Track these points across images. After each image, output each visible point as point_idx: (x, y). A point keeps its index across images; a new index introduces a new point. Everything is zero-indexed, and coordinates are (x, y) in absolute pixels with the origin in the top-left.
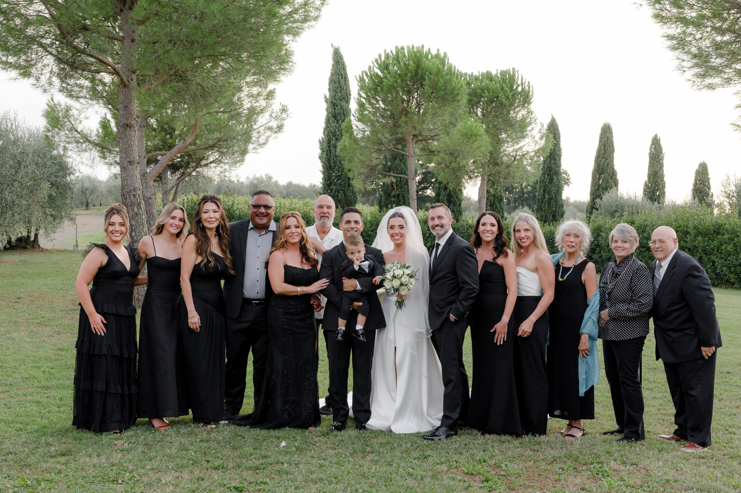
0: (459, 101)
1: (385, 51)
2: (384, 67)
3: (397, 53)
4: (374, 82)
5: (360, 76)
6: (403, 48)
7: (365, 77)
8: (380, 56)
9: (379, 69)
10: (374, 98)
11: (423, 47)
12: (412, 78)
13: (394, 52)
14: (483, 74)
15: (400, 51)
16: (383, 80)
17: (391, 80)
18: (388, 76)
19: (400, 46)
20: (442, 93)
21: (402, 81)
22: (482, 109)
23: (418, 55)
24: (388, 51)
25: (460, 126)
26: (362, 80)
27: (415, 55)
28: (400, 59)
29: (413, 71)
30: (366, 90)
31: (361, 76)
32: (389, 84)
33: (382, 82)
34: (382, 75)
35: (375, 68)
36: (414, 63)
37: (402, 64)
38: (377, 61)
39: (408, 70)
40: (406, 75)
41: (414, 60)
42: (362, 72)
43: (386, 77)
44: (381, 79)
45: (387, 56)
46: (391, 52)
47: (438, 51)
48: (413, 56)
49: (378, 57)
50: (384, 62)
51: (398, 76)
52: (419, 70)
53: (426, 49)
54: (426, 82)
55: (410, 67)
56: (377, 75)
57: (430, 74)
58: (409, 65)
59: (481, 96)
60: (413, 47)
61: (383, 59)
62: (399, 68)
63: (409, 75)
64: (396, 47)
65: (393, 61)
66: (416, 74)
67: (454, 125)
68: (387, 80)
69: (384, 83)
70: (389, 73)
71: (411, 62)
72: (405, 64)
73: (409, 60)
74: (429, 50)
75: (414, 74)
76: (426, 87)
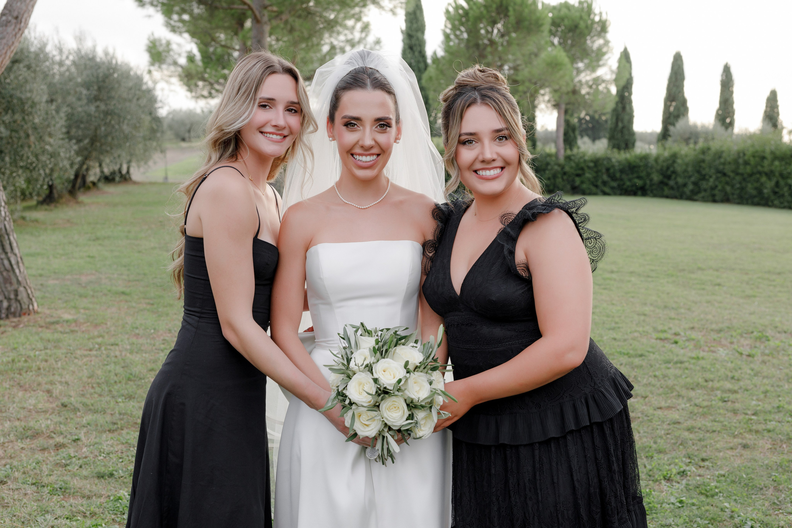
0: (542, 32)
14: (561, 4)
16: (469, 11)
20: (526, 23)
22: (560, 38)
25: (543, 55)
29: (498, 2)
44: (467, 10)
54: (511, 13)
56: (463, 7)
59: (559, 26)
63: (494, 6)
66: (501, 6)
67: (536, 55)
69: (470, 15)
75: (499, 5)
76: (511, 18)
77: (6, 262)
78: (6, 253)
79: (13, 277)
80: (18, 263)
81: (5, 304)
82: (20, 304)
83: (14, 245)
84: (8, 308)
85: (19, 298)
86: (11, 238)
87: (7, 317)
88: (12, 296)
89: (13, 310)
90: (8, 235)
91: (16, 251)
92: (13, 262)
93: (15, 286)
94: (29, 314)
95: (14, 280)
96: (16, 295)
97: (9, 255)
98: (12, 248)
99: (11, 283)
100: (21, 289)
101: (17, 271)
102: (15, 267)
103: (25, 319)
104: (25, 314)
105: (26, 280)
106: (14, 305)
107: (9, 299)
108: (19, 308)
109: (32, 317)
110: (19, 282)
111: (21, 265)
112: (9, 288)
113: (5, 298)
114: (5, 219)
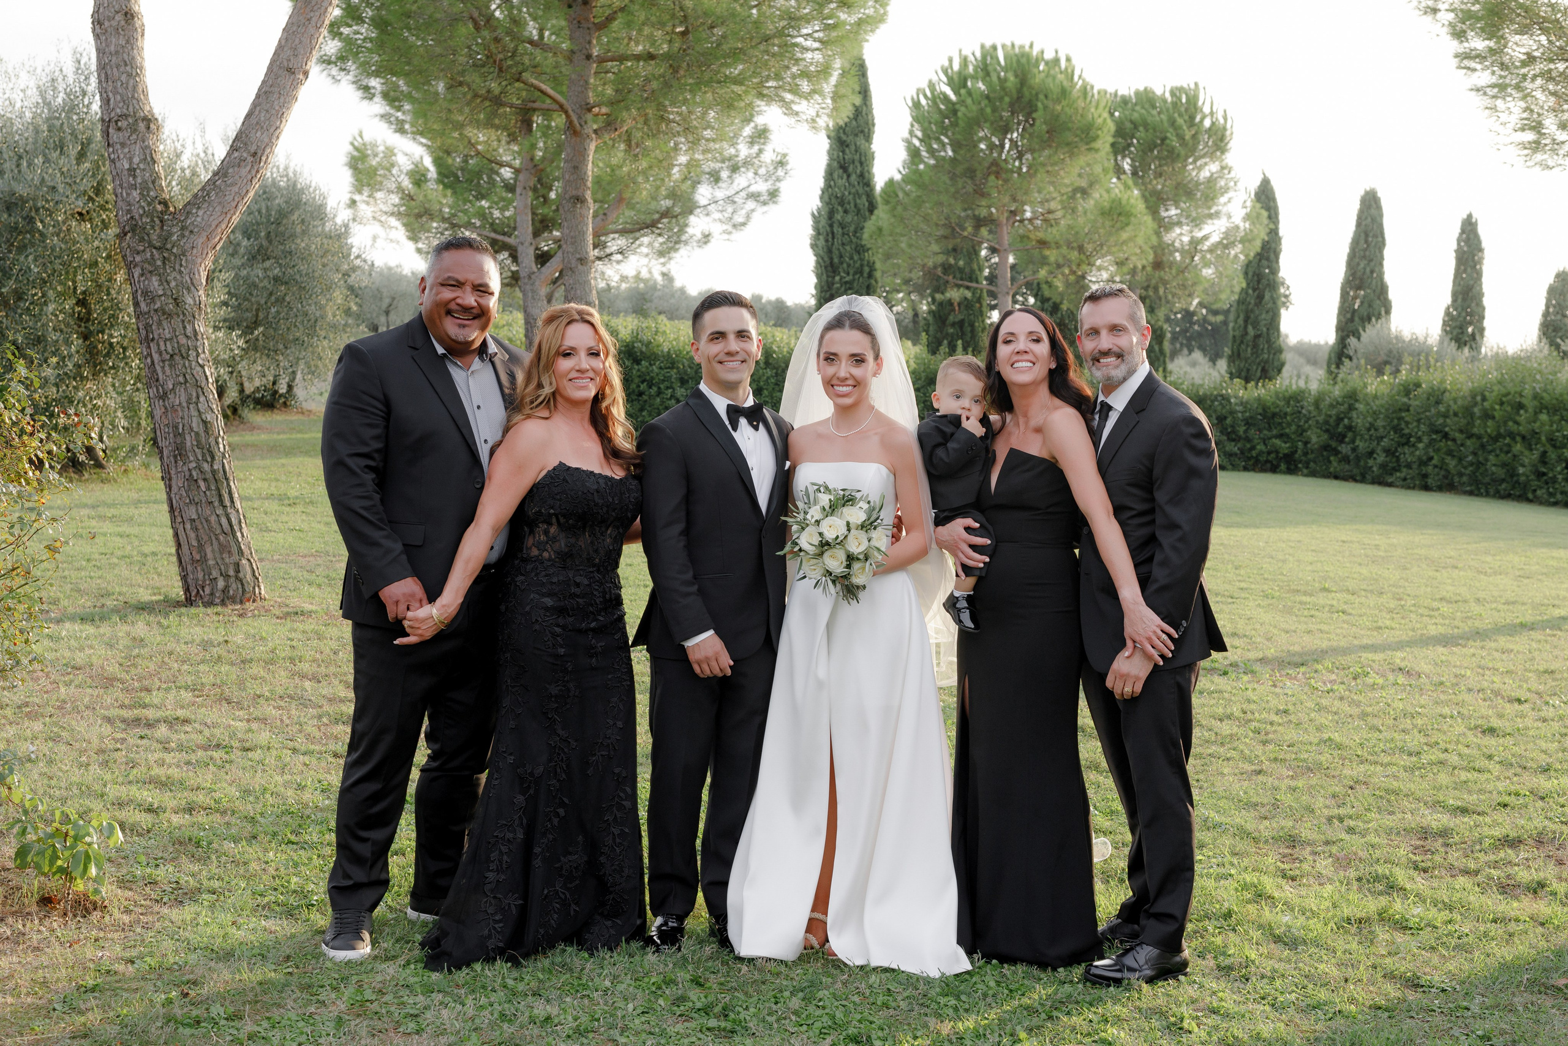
0: (1095, 149)
1: (960, 51)
2: (959, 82)
3: (984, 57)
4: (940, 110)
5: (913, 99)
6: (994, 48)
7: (923, 102)
8: (951, 60)
9: (949, 85)
10: (938, 140)
11: (1031, 46)
12: (1011, 105)
13: (978, 55)
15: (988, 53)
16: (957, 106)
17: (974, 108)
18: (969, 101)
19: (988, 44)
21: (994, 110)
22: (1133, 160)
23: (1024, 61)
24: (967, 52)
26: (916, 105)
27: (1018, 61)
28: (990, 68)
29: (1014, 92)
30: (926, 125)
31: (915, 97)
32: (969, 115)
33: (955, 112)
34: (953, 97)
35: (942, 84)
36: (1016, 76)
37: (994, 78)
38: (945, 72)
39: (1003, 88)
40: (1001, 99)
41: (1015, 71)
42: (919, 91)
43: (963, 101)
44: (954, 104)
45: (965, 61)
46: (973, 54)
47: (1057, 52)
48: (1015, 65)
49: (946, 64)
50: (960, 73)
51: (986, 102)
52: (1025, 89)
53: (1035, 52)
54: (1039, 112)
55: (1009, 84)
56: (946, 98)
57: (1046, 97)
58: (1006, 80)
60: (1013, 45)
61: (956, 67)
62: (990, 85)
63: (1007, 99)
64: (983, 46)
65: (975, 70)
66: (1019, 98)
68: (966, 107)
69: (960, 114)
70: (969, 93)
71: (1011, 77)
72: (999, 77)
73: (1005, 69)
74: (1042, 52)
75: (1015, 96)
76: (1038, 123)
77: (224, 521)
78: (225, 507)
79: (232, 543)
80: (240, 522)
81: (221, 584)
82: (242, 585)
83: (236, 495)
84: (225, 590)
85: (241, 575)
86: (232, 484)
87: (223, 603)
88: (231, 573)
89: (231, 592)
90: (227, 479)
91: (238, 504)
92: (234, 521)
93: (236, 557)
94: (254, 601)
95: (234, 549)
96: (238, 571)
97: (229, 510)
98: (232, 501)
99: (229, 552)
100: (244, 562)
101: (239, 534)
102: (236, 528)
103: (250, 606)
104: (248, 600)
105: (250, 549)
106: (234, 586)
107: (227, 577)
108: (240, 590)
109: (259, 603)
110: (241, 552)
111: (243, 525)
112: (227, 560)
113: (221, 574)
114: (224, 456)
